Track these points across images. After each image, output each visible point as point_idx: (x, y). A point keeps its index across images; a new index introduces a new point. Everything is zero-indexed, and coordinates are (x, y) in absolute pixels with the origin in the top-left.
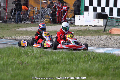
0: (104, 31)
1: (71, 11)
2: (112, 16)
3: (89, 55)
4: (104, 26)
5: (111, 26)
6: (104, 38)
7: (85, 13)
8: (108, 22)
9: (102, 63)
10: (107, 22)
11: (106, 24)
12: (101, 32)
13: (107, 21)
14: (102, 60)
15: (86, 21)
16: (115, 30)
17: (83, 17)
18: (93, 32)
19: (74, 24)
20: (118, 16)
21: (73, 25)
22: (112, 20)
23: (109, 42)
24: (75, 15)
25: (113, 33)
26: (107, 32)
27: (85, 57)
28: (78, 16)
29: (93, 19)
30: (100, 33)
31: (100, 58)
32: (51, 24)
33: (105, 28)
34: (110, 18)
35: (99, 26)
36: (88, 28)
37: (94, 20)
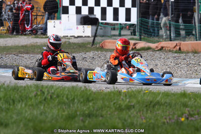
0: (92, 45)
1: (43, 14)
2: (106, 20)
3: (44, 93)
4: (92, 36)
5: (103, 36)
6: (90, 55)
7: (64, 16)
8: (98, 30)
9: (65, 105)
10: (96, 30)
11: (96, 33)
12: (89, 46)
13: (97, 28)
14: (66, 100)
15: (65, 30)
16: (109, 42)
17: (60, 23)
18: (75, 47)
19: (47, 35)
20: (114, 20)
21: (44, 37)
22: (104, 27)
23: (97, 62)
24: (48, 21)
25: (106, 48)
26: (98, 46)
27: (35, 96)
28: (53, 21)
29: (76, 26)
30: (86, 47)
31: (63, 97)
32: (10, 35)
33: (94, 39)
34: (102, 23)
35: (85, 37)
36: (68, 40)
37: (77, 28)
